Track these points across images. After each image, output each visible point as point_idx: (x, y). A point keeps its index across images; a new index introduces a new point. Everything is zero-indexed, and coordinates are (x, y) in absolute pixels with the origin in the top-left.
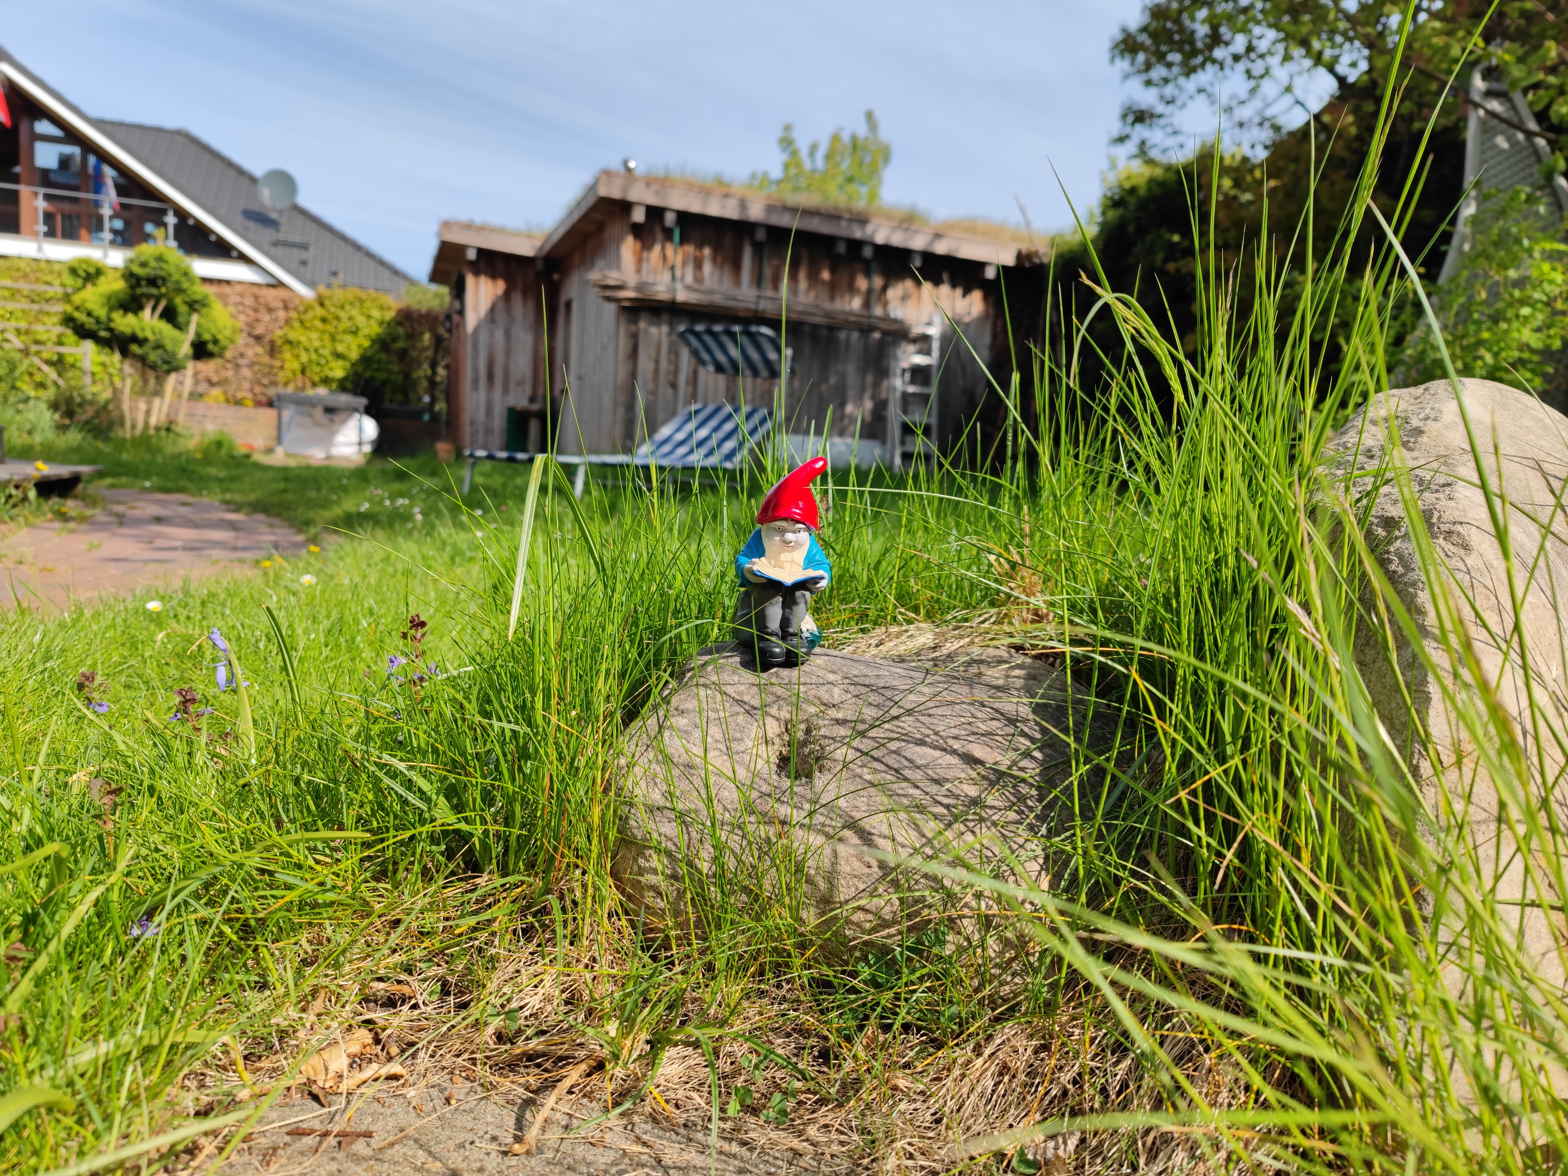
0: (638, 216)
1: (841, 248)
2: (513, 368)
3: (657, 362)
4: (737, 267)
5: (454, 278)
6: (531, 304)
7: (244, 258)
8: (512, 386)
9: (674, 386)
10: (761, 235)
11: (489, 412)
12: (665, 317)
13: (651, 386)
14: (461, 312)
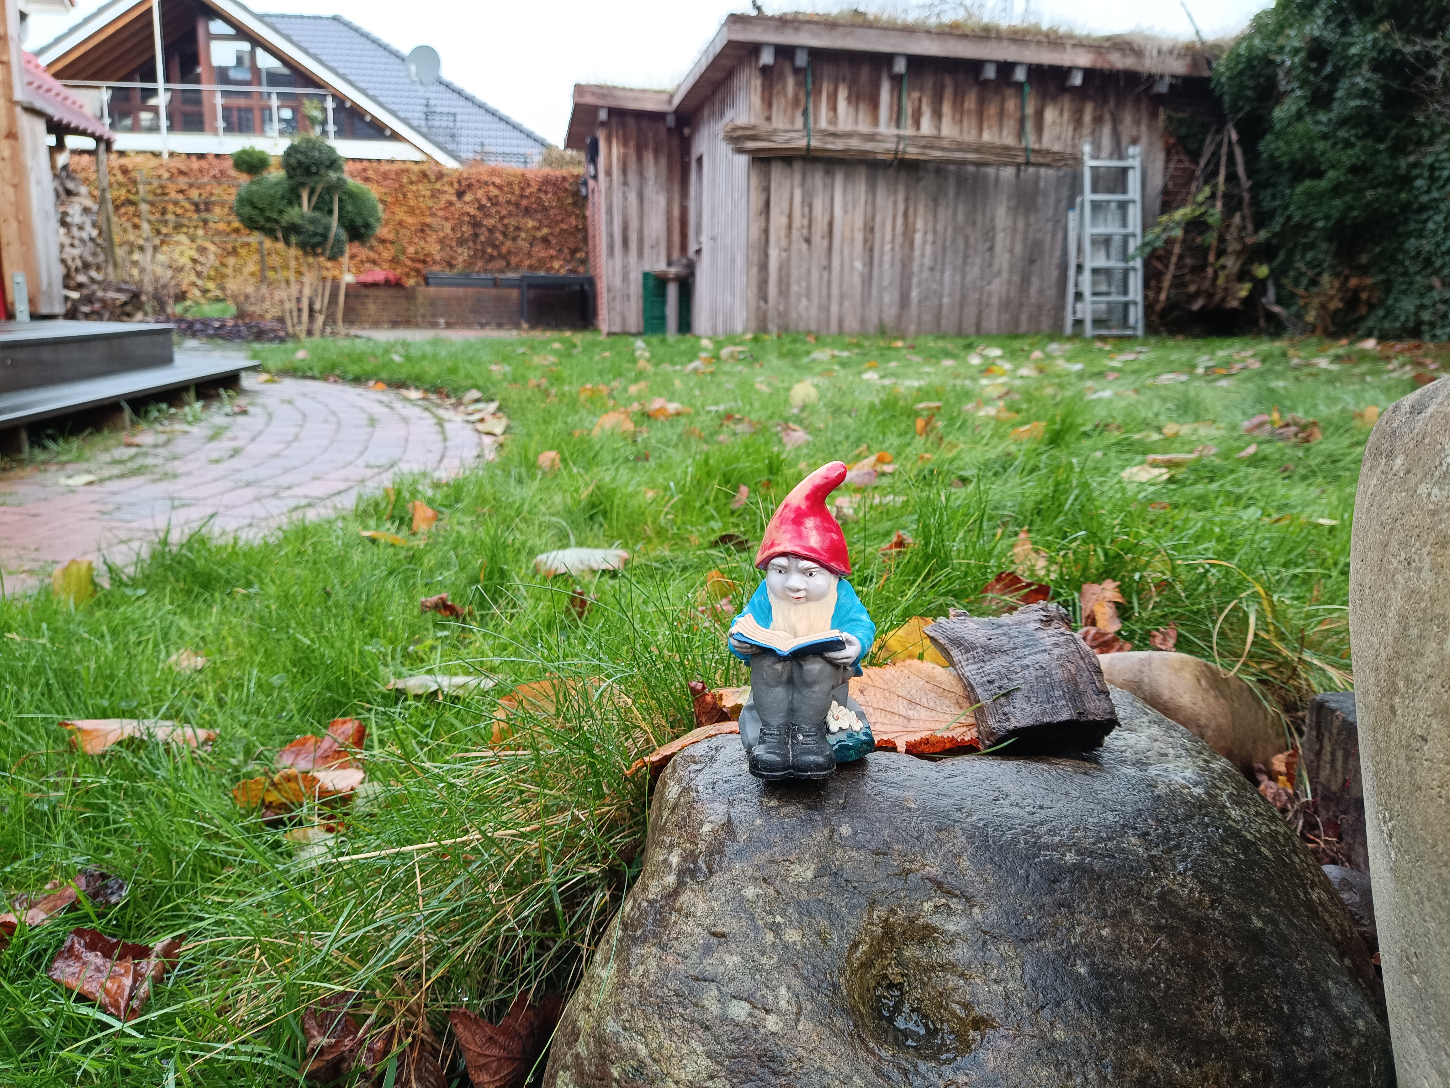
0: (767, 58)
1: (990, 73)
2: (646, 232)
3: (790, 216)
4: (874, 105)
5: (588, 141)
6: (663, 162)
7: (395, 137)
8: (647, 250)
9: (808, 241)
10: (900, 67)
11: (625, 278)
12: (798, 166)
13: (784, 243)
14: (595, 177)
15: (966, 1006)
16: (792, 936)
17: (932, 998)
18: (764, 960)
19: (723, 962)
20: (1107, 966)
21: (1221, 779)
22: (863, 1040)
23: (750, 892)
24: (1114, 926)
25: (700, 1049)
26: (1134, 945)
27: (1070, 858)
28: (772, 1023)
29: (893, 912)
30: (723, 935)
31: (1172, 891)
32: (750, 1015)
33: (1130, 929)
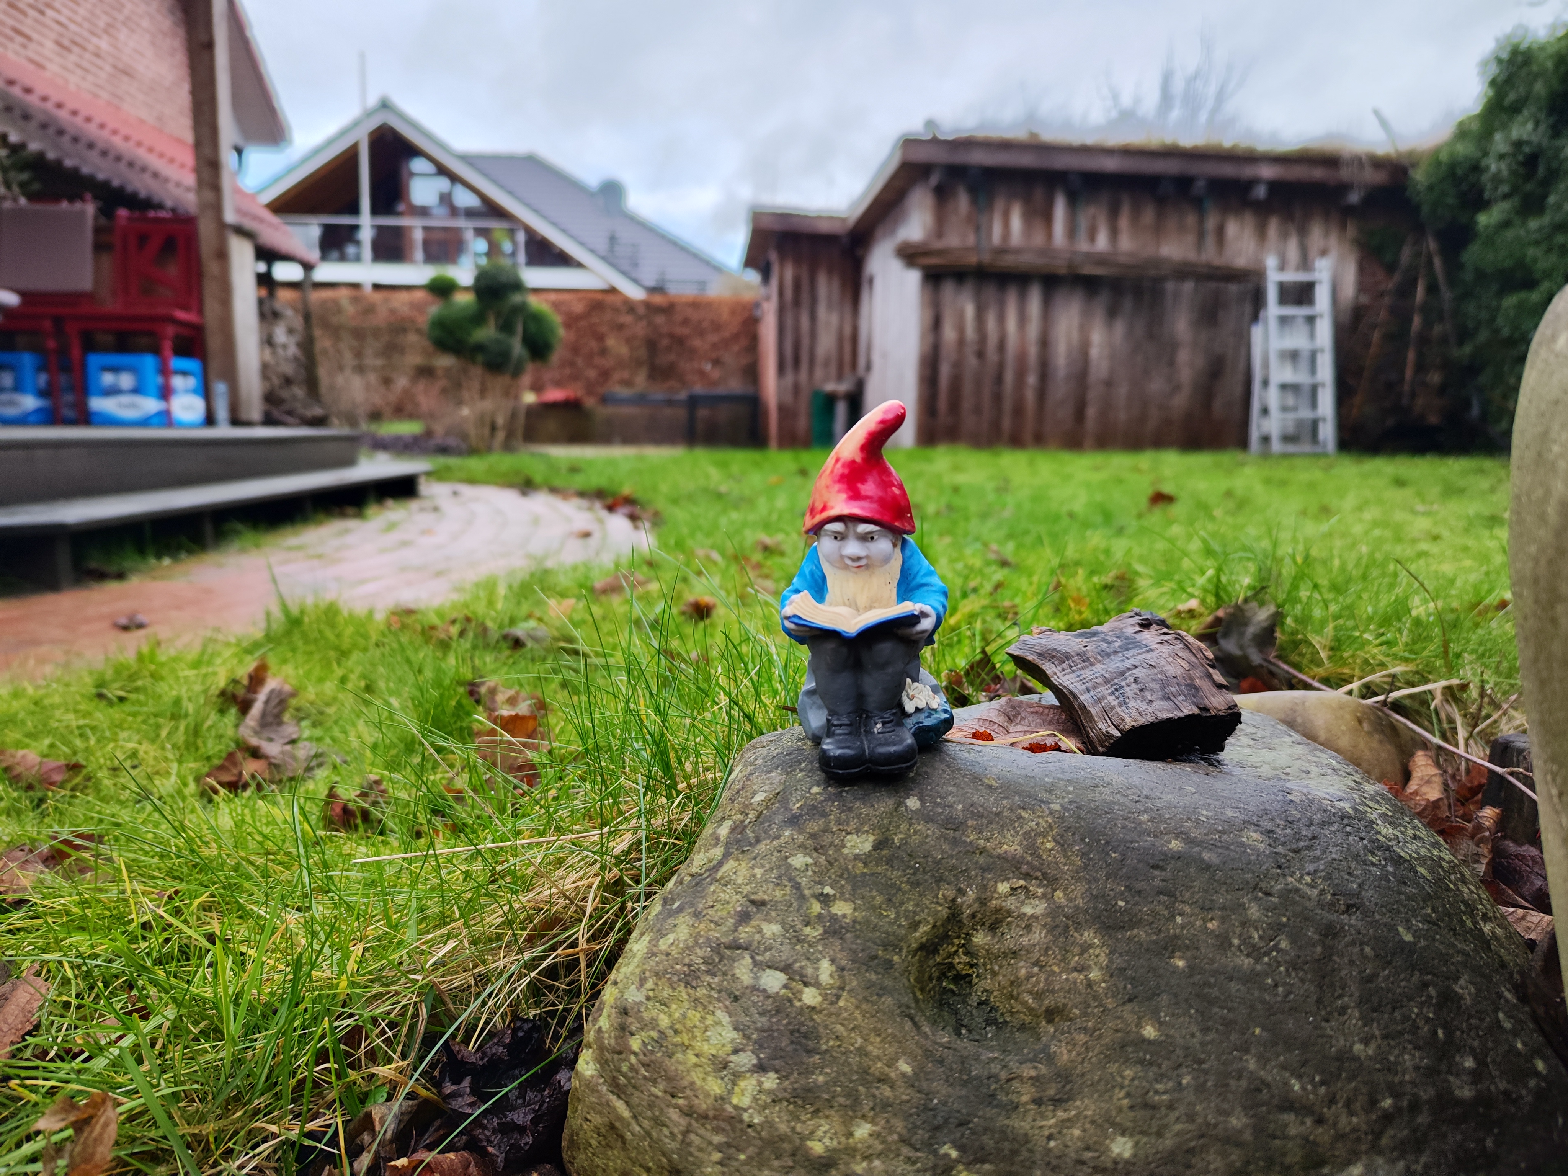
1: (1168, 187)
2: (818, 350)
3: (962, 330)
4: (1049, 222)
5: (764, 262)
7: (578, 265)
8: (817, 367)
10: (1075, 182)
11: (796, 395)
12: (970, 282)
13: (955, 359)
14: (768, 299)
15: (1038, 996)
16: (842, 909)
17: (1001, 988)
18: (807, 930)
19: (760, 931)
20: (1212, 961)
21: (1372, 799)
22: (915, 1024)
23: (799, 861)
24: (1223, 920)
25: (725, 1019)
26: (1245, 939)
27: (1176, 845)
28: (810, 997)
29: (961, 892)
30: (763, 903)
31: (1297, 890)
32: (785, 986)
33: (1243, 924)
